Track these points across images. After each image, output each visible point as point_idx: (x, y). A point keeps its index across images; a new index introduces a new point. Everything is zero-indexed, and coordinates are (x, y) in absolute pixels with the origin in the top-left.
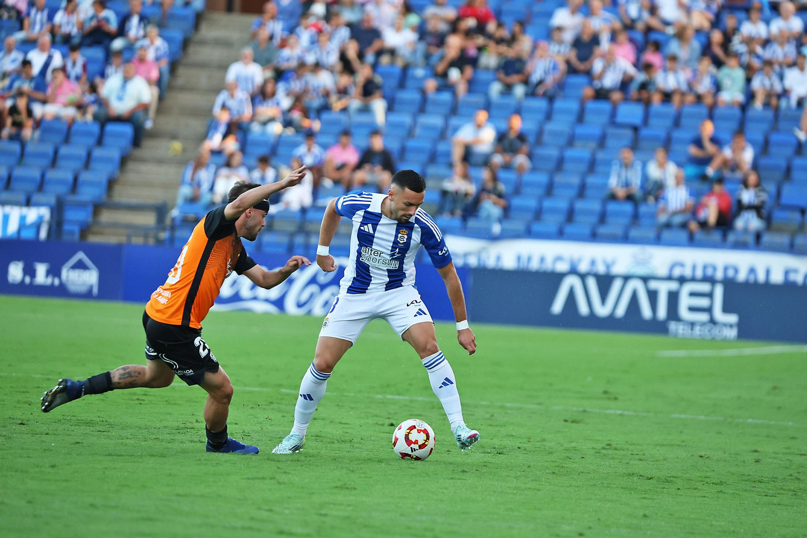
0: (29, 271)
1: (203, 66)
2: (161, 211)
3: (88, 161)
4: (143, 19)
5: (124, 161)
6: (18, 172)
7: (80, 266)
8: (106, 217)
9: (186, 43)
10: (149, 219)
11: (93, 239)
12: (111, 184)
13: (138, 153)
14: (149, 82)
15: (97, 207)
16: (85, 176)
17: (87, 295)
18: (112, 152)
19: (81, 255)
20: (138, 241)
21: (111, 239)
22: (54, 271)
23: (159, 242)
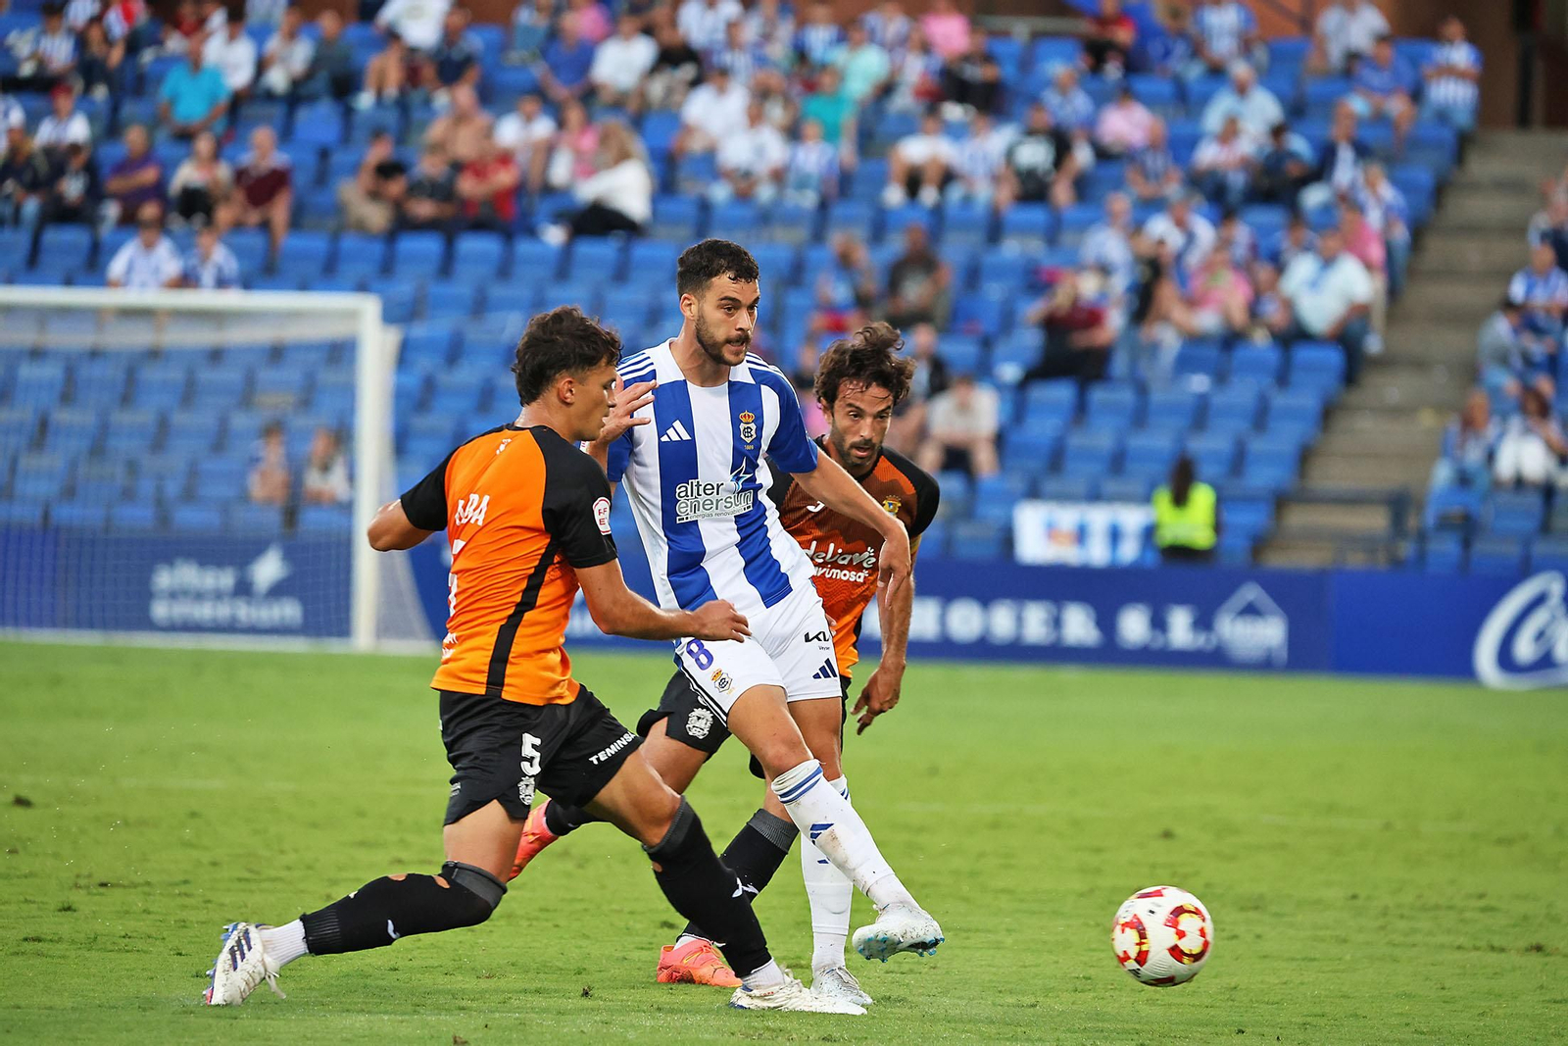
0: (1159, 623)
1: (1472, 230)
2: (1399, 504)
3: (1261, 417)
4: (1362, 151)
5: (1328, 414)
6: (1138, 442)
7: (1251, 611)
8: (1298, 518)
9: (1440, 191)
10: (1375, 521)
11: (1277, 560)
12: (1305, 457)
13: (1355, 397)
14: (1368, 266)
15: (1280, 501)
16: (1258, 445)
17: (1265, 665)
18: (1304, 398)
19: (1251, 593)
20: (1356, 561)
21: (1305, 559)
22: (1203, 622)
23: (1396, 563)
